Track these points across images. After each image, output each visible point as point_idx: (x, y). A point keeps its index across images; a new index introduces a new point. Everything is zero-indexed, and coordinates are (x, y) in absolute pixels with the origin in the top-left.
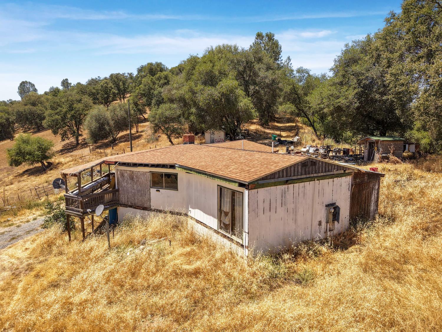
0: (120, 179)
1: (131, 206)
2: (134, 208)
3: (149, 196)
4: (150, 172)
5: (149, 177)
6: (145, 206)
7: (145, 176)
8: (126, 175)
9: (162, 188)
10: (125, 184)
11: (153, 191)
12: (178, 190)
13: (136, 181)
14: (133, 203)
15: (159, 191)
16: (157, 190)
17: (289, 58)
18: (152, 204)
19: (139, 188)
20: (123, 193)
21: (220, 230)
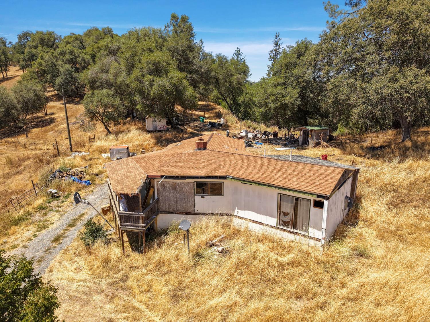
0: (161, 190)
1: (172, 213)
2: (176, 214)
3: (193, 202)
4: (195, 182)
5: (194, 186)
6: (189, 211)
7: (189, 185)
8: (168, 186)
9: (207, 194)
10: (167, 194)
11: (198, 198)
12: (223, 196)
13: (179, 190)
14: (175, 209)
15: (204, 197)
16: (202, 197)
17: (201, 41)
18: (196, 209)
19: (183, 196)
20: (164, 202)
21: (279, 226)
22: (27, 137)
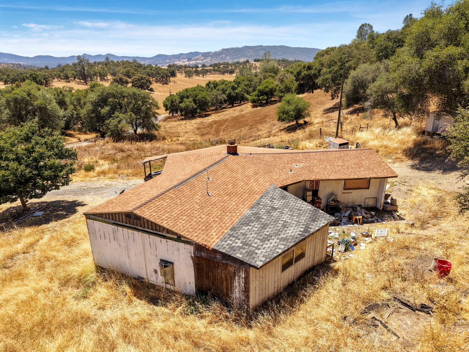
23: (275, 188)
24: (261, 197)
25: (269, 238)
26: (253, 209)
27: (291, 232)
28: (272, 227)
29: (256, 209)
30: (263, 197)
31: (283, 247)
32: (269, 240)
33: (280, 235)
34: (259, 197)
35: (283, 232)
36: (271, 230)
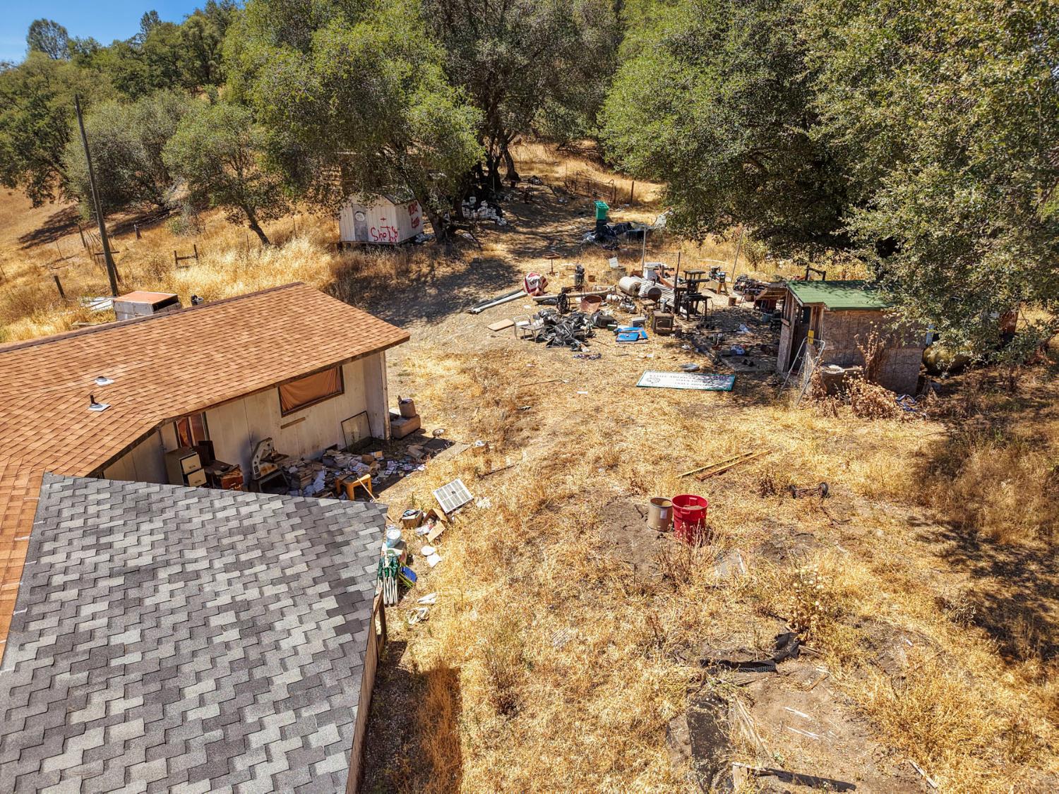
22: (139, 236)
23: (74, 486)
24: (36, 551)
25: (234, 732)
26: (34, 626)
27: (297, 638)
28: (202, 662)
29: (51, 622)
30: (47, 547)
31: (328, 733)
32: (245, 743)
33: (268, 681)
34: (21, 553)
35: (273, 658)
36: (208, 685)
